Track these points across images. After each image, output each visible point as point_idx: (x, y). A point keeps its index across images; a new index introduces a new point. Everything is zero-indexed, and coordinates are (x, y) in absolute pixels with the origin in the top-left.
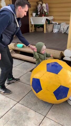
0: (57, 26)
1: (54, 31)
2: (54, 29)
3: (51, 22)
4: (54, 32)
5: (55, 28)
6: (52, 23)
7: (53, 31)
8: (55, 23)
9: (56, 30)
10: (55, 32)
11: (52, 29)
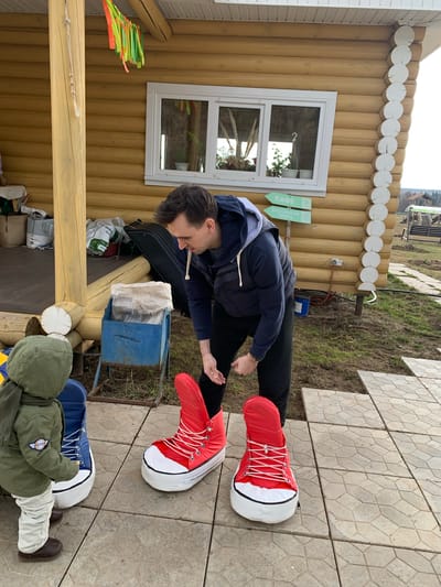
0: (39, 222)
1: (29, 240)
2: (29, 235)
3: (15, 207)
4: (28, 244)
5: (33, 232)
6: (20, 213)
7: (25, 243)
8: (34, 210)
9: (35, 237)
10: (33, 246)
11: (23, 234)
